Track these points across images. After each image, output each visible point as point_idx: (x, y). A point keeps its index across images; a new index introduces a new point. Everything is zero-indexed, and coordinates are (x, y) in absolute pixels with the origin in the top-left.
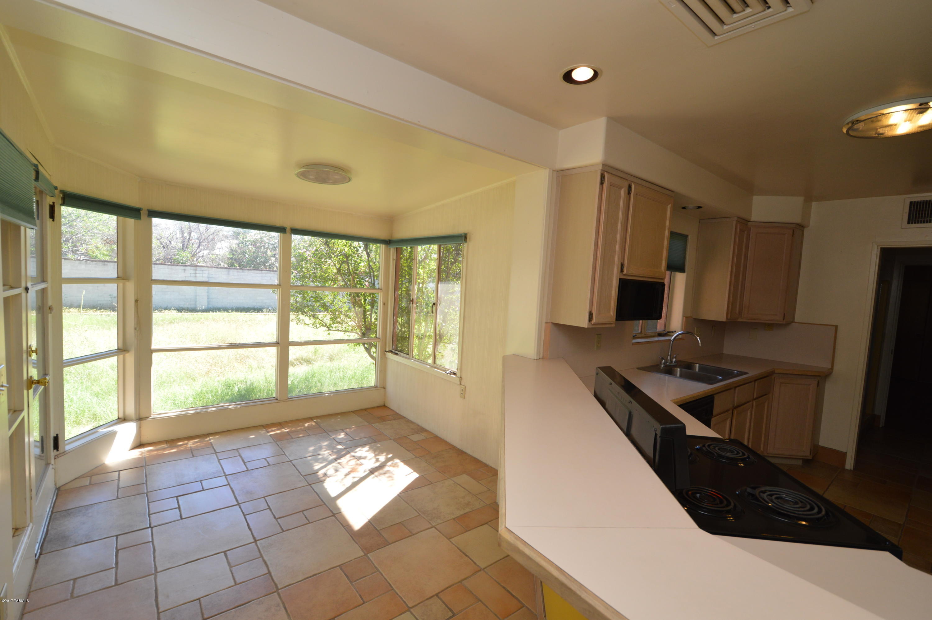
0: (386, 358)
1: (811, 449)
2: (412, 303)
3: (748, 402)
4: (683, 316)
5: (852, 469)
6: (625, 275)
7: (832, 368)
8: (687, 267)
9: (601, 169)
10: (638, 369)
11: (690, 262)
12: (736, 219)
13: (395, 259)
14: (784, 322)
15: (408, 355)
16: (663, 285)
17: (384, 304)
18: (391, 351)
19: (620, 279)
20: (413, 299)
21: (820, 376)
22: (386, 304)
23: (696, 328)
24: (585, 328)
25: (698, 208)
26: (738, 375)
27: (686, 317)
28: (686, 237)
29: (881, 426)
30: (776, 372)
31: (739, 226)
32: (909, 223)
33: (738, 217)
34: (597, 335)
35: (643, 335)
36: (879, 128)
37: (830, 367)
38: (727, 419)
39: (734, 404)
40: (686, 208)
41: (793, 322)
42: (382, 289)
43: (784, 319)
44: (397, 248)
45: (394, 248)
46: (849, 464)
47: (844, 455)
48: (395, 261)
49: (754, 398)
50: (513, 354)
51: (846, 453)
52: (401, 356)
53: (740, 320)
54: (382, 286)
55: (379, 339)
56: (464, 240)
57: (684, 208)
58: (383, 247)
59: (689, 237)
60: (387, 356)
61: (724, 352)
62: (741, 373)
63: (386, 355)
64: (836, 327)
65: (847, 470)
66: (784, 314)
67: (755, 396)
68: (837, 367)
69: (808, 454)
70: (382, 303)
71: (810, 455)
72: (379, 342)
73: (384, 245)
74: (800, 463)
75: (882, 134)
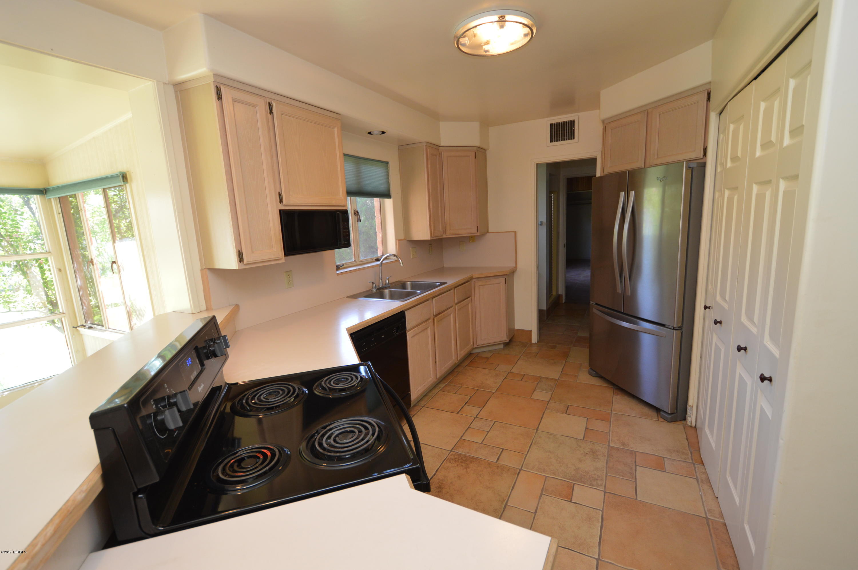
0: (81, 334)
1: (507, 334)
2: (93, 265)
3: (450, 307)
4: (396, 239)
5: (536, 342)
6: (285, 205)
7: (516, 267)
8: (392, 193)
9: (213, 80)
10: (348, 297)
11: (395, 188)
12: (425, 144)
13: (60, 212)
14: (478, 234)
15: (103, 326)
16: (346, 212)
17: (60, 270)
18: (83, 326)
19: (280, 211)
20: (92, 259)
21: (506, 275)
22: (63, 270)
23: (411, 249)
24: (237, 270)
25: (382, 134)
26: (439, 286)
27: (399, 240)
28: (387, 163)
29: (563, 302)
30: (474, 277)
31: (428, 150)
32: (551, 142)
33: (426, 142)
34: (285, 272)
35: (358, 263)
36: (484, 45)
37: (515, 266)
38: (428, 328)
39: (434, 314)
40: (371, 133)
41: (488, 232)
42: (51, 251)
43: (478, 232)
44: (59, 198)
45: (56, 198)
46: (534, 339)
47: (530, 332)
48: (61, 215)
49: (456, 303)
50: (173, 311)
51: (532, 331)
52: (97, 329)
53: (445, 236)
54: (50, 249)
55: (63, 313)
56: (122, 181)
57: (370, 133)
58: (37, 198)
59: (390, 163)
60: (81, 333)
61: (444, 266)
62: (442, 284)
63: (79, 331)
64: (515, 232)
65: (534, 343)
66: (478, 227)
67: (456, 302)
68: (519, 266)
69: (505, 338)
70: (55, 269)
71: (507, 339)
72: (64, 317)
73: (38, 196)
74: (502, 346)
75: (487, 51)
